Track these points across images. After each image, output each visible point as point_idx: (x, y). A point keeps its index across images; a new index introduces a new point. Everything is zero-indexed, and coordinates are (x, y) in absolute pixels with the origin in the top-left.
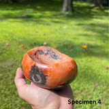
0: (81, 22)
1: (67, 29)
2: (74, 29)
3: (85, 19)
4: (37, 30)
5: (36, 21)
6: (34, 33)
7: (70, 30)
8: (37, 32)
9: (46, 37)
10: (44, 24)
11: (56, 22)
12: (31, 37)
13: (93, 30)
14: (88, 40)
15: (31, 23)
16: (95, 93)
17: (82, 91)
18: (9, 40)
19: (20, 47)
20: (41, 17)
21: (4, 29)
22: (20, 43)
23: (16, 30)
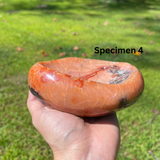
0: (130, 16)
1: (109, 25)
2: (120, 26)
3: (137, 11)
4: (63, 28)
5: (62, 14)
6: (60, 32)
7: (114, 28)
8: (64, 31)
9: (77, 38)
10: (74, 19)
11: (92, 16)
12: (55, 39)
13: (150, 28)
14: (142, 43)
15: (55, 17)
16: (153, 126)
17: (133, 123)
18: (21, 43)
19: (39, 53)
20: (69, 8)
21: (14, 26)
22: (39, 48)
23: (32, 27)
